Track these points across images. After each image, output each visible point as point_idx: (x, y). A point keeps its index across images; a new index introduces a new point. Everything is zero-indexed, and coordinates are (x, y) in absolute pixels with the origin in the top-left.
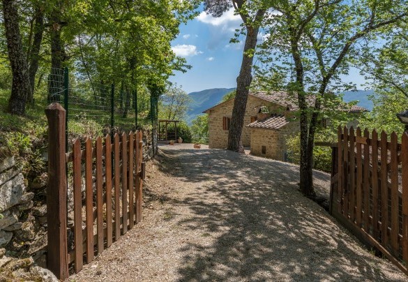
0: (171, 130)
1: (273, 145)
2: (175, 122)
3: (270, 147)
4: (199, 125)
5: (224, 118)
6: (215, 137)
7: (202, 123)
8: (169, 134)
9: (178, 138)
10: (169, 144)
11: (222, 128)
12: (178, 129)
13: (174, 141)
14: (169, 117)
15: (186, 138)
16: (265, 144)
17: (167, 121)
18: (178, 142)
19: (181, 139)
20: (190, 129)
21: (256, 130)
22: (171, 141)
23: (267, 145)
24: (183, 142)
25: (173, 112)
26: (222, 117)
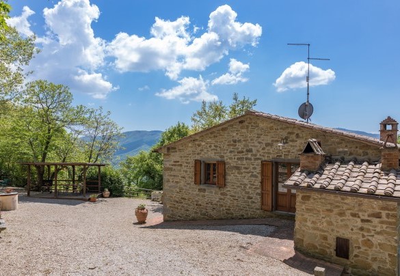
0: (92, 178)
1: (377, 239)
2: (99, 166)
3: (368, 243)
4: (129, 167)
5: (197, 162)
6: (176, 196)
7: (133, 166)
8: (87, 183)
9: (103, 190)
10: (89, 200)
11: (189, 180)
12: (103, 176)
13: (96, 195)
14: (90, 158)
15: (116, 189)
16: (345, 234)
17: (85, 165)
18: (102, 196)
19: (107, 192)
20: (121, 176)
21: (315, 195)
22: (91, 196)
23: (354, 237)
24: (111, 196)
25: (96, 152)
26: (191, 160)
